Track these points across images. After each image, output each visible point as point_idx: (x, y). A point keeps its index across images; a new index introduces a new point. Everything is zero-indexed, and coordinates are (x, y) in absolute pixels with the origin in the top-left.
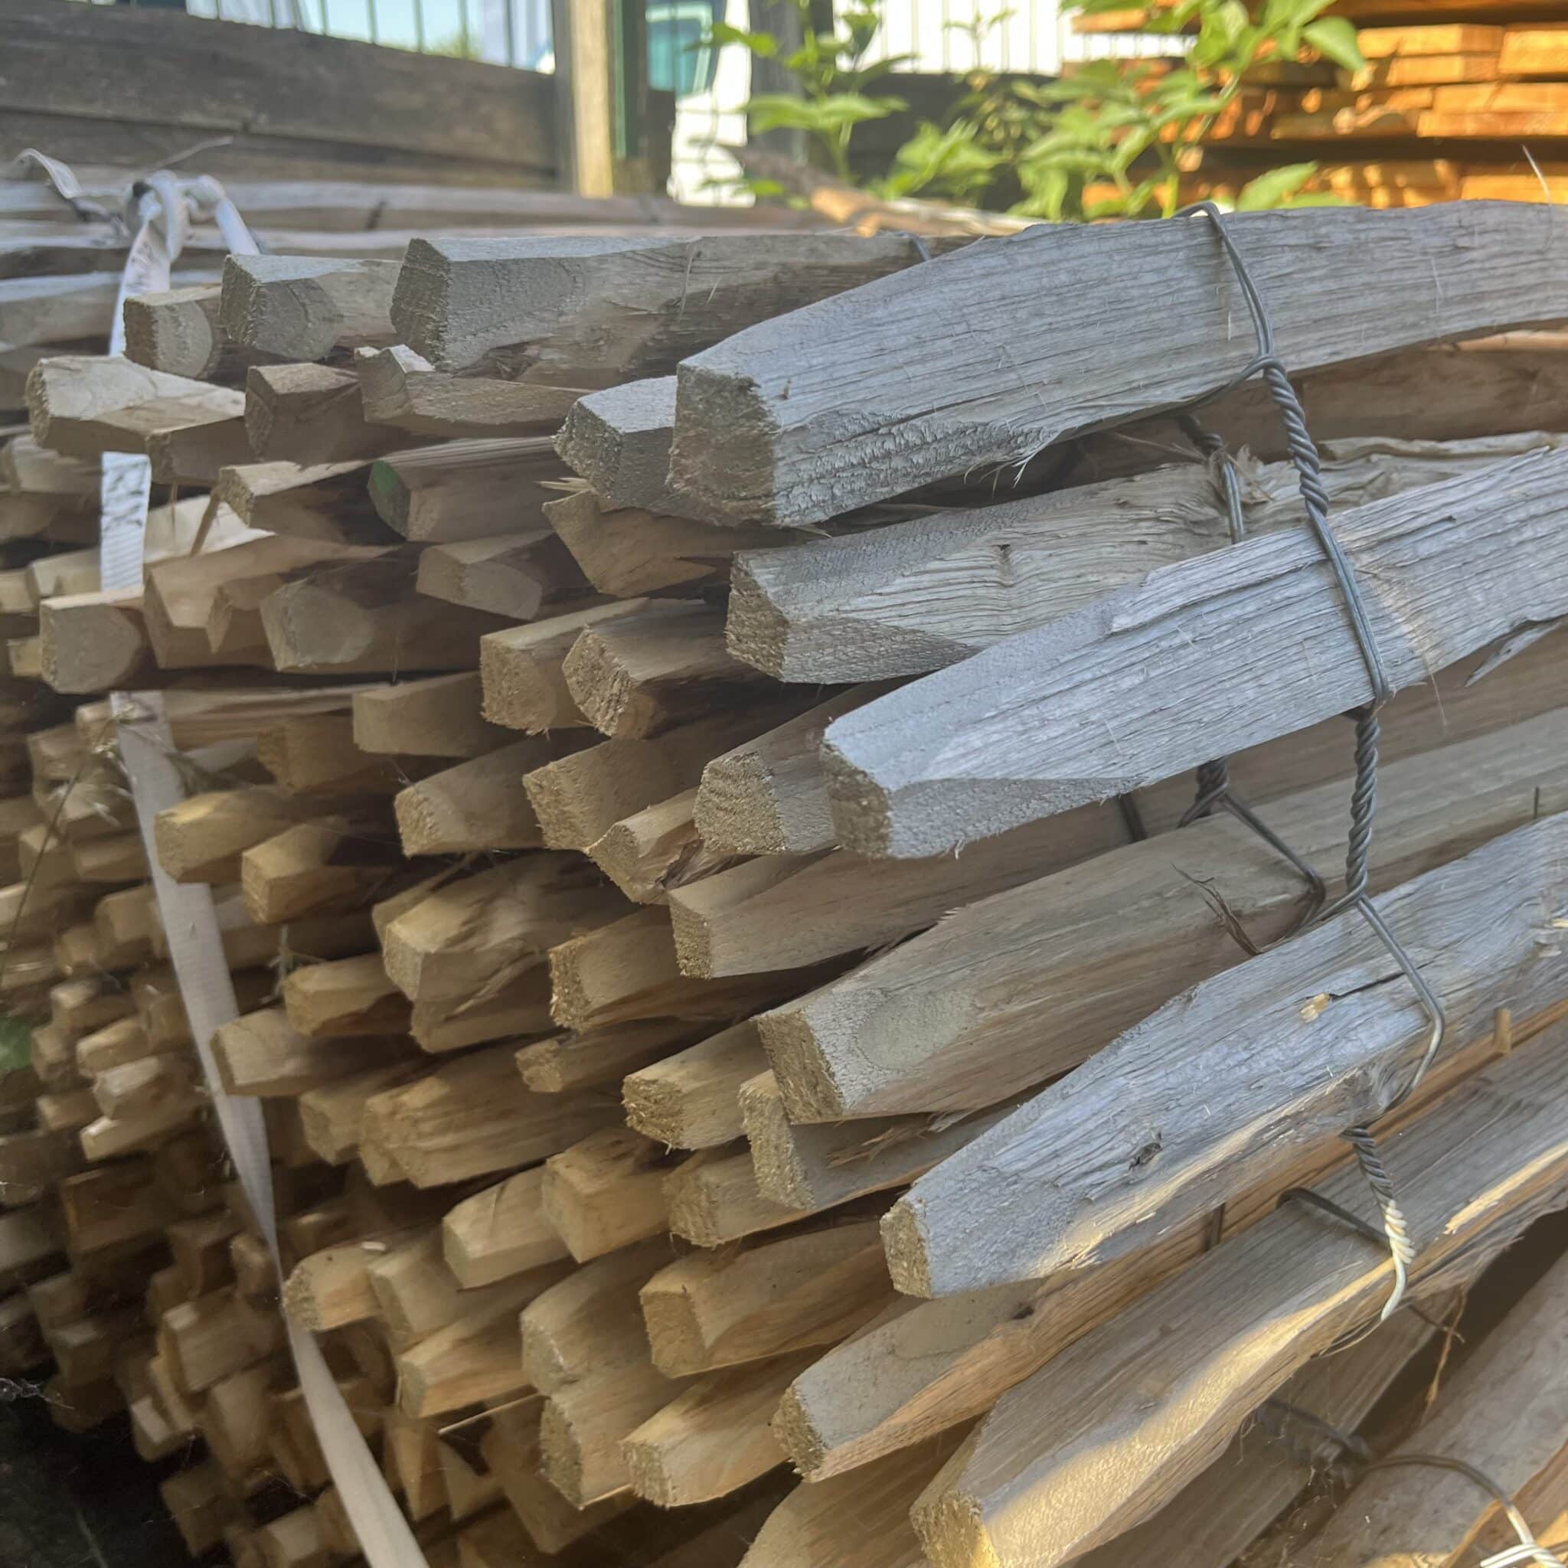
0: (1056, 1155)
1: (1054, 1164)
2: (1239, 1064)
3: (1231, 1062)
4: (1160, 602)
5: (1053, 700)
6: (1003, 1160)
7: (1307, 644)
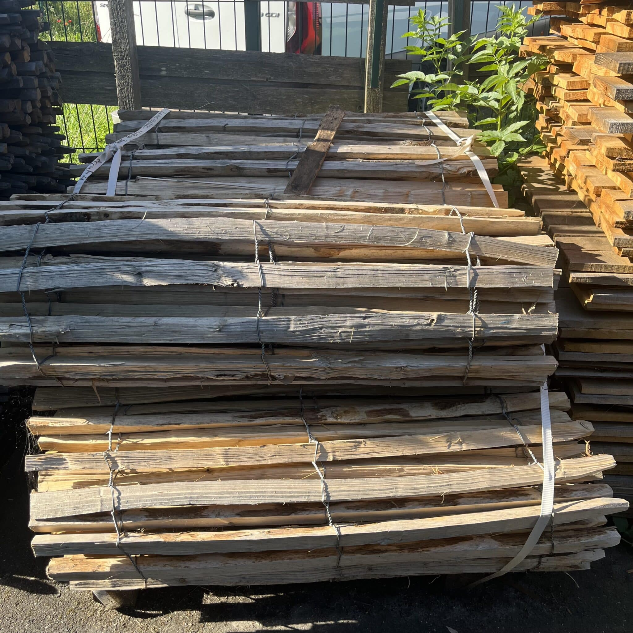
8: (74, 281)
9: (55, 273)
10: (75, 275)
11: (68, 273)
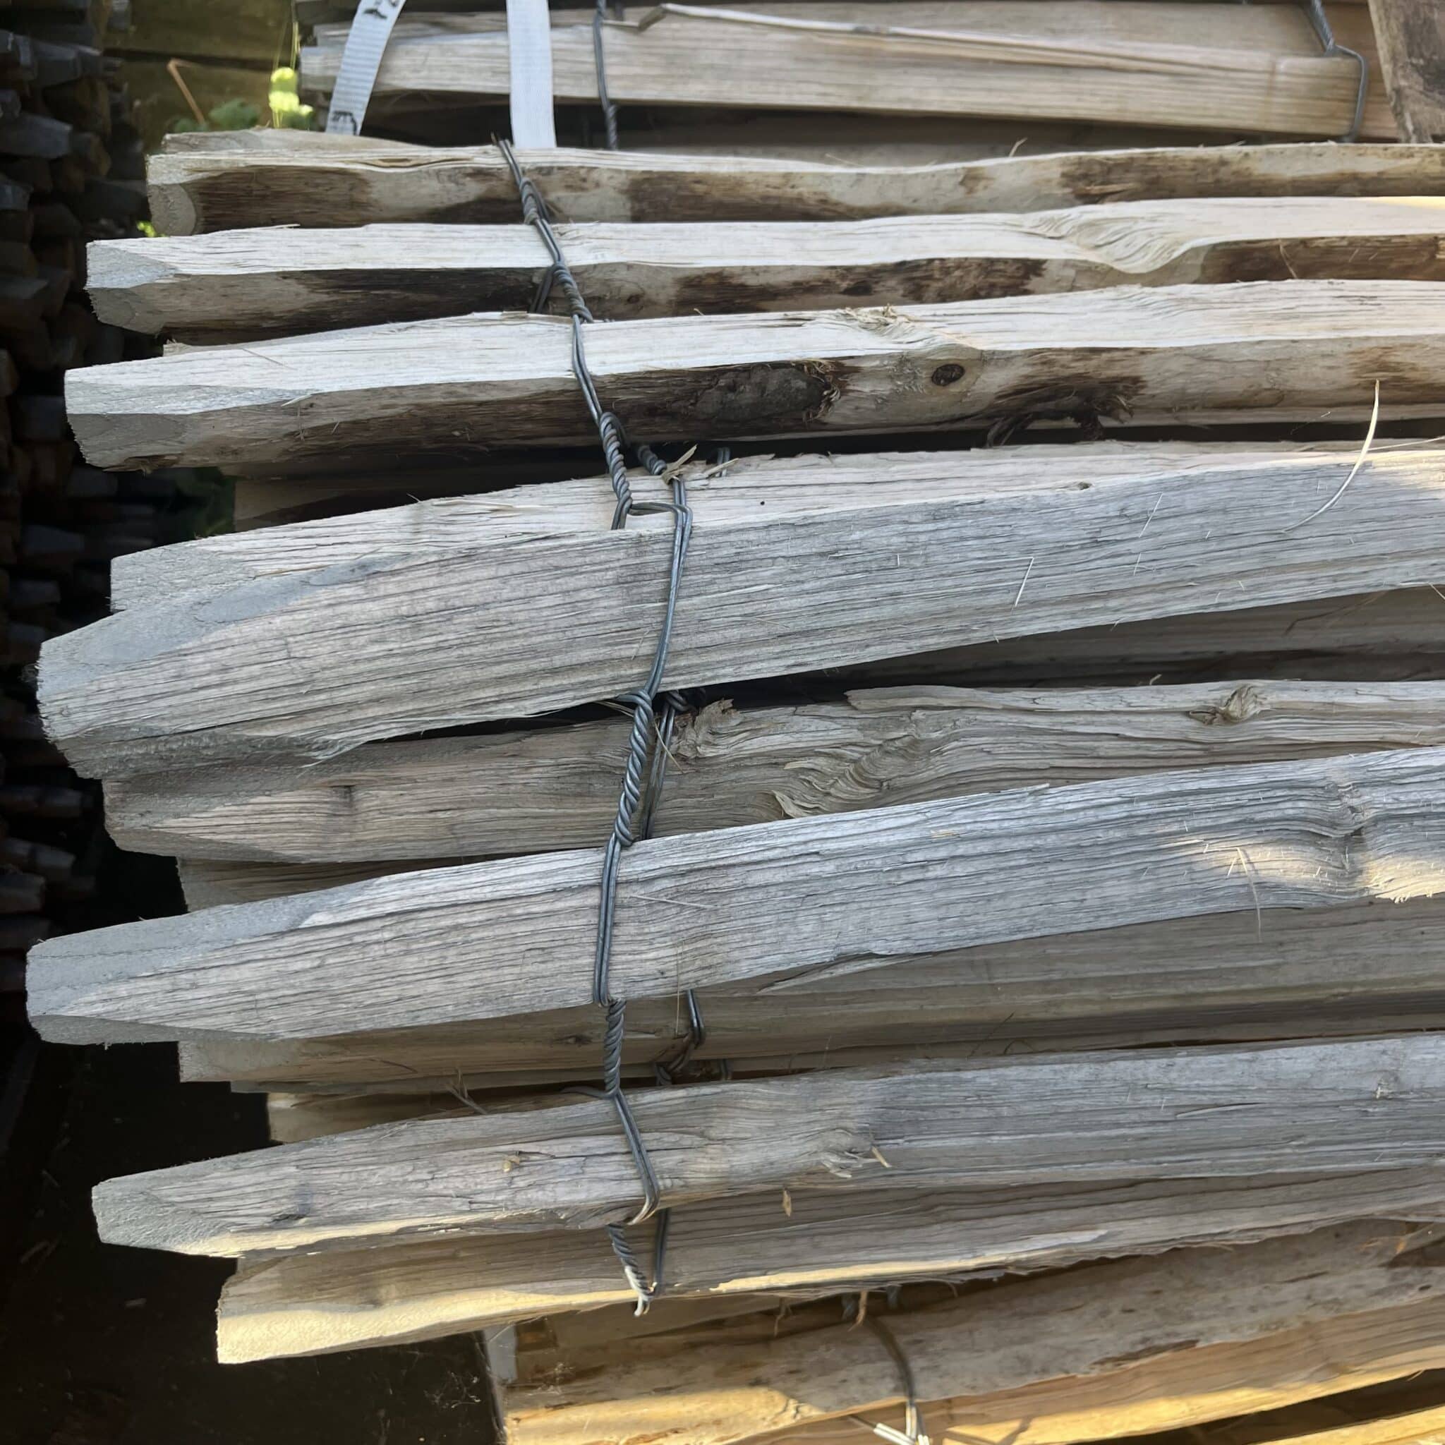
0: (210, 1199)
1: (207, 1204)
2: (418, 1181)
3: (410, 1178)
4: (369, 906)
5: (214, 971)
6: (163, 1193)
7: (528, 954)
8: (956, 910)
9: (830, 867)
10: (960, 869)
11: (919, 856)
